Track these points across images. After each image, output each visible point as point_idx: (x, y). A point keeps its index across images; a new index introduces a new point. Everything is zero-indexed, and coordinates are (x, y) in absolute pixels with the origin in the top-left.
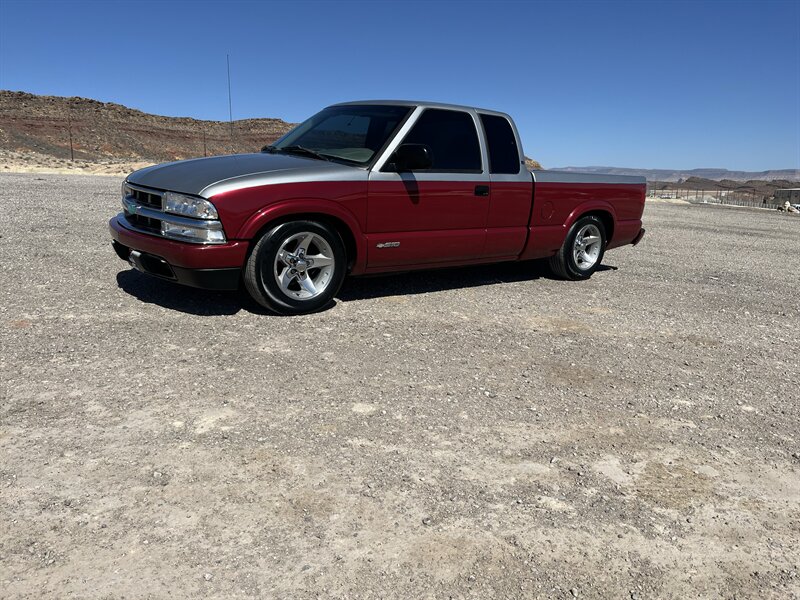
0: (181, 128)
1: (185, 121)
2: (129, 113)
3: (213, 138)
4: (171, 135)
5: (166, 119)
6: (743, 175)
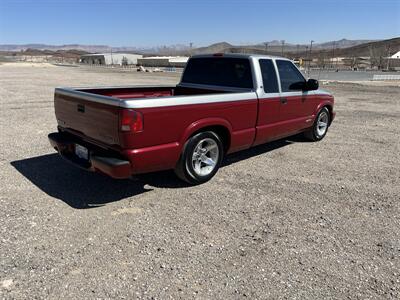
6: (54, 47)
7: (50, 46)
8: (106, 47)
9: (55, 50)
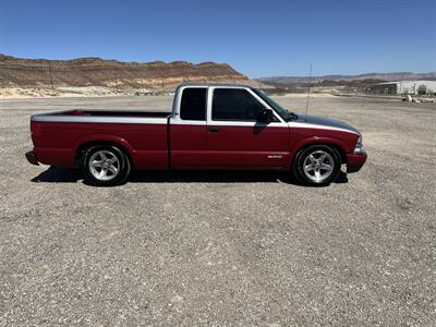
0: (39, 65)
1: (41, 61)
2: (6, 58)
3: (59, 70)
4: (32, 70)
5: (29, 60)
6: (350, 77)
7: (346, 77)
8: (409, 74)
9: (350, 80)
